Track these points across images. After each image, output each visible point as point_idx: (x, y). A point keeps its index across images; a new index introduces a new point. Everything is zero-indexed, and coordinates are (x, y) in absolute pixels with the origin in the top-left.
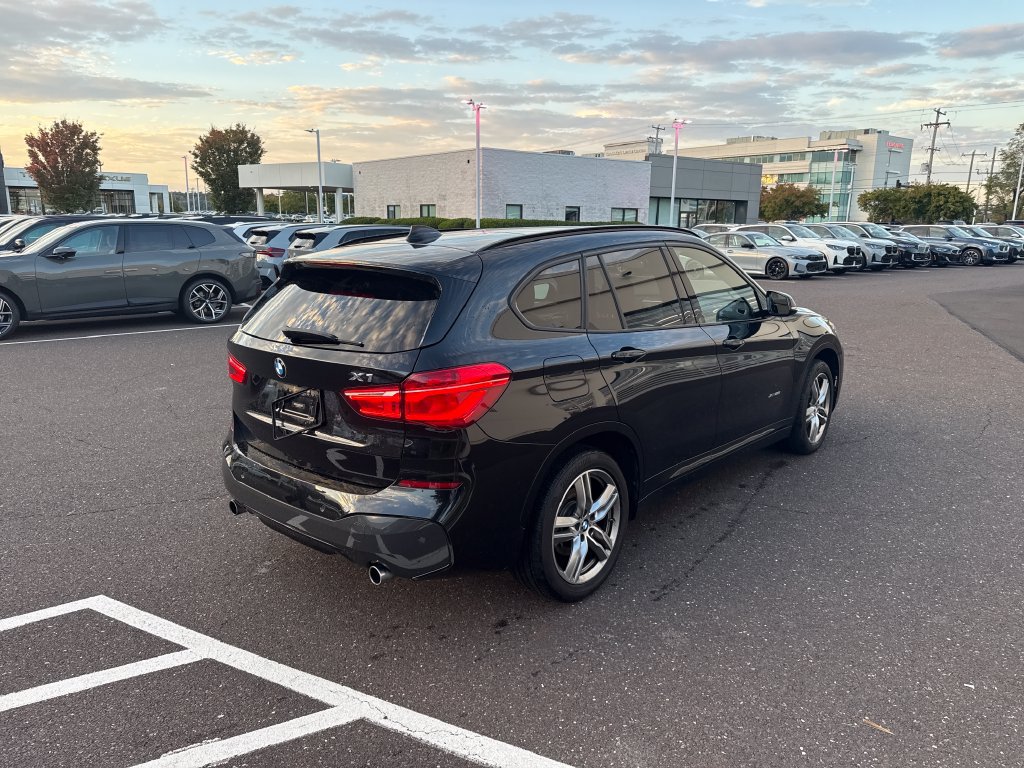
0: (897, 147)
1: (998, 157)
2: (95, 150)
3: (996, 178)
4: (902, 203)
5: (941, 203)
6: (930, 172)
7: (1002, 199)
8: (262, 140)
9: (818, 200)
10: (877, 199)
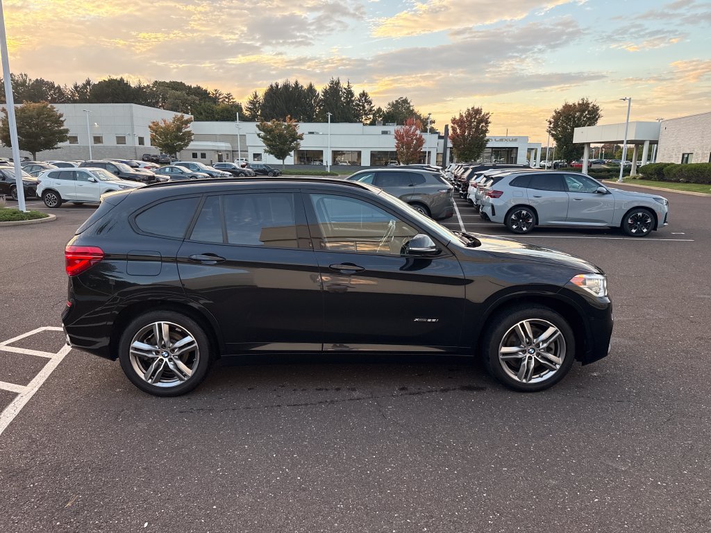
2: (487, 123)
8: (601, 108)
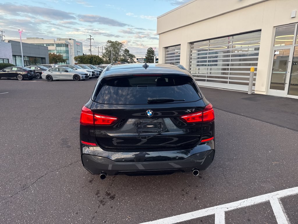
0: (79, 45)
1: (104, 49)
3: (104, 54)
4: (86, 60)
5: (96, 60)
6: (91, 52)
7: (106, 60)
9: (63, 58)
10: (79, 58)
